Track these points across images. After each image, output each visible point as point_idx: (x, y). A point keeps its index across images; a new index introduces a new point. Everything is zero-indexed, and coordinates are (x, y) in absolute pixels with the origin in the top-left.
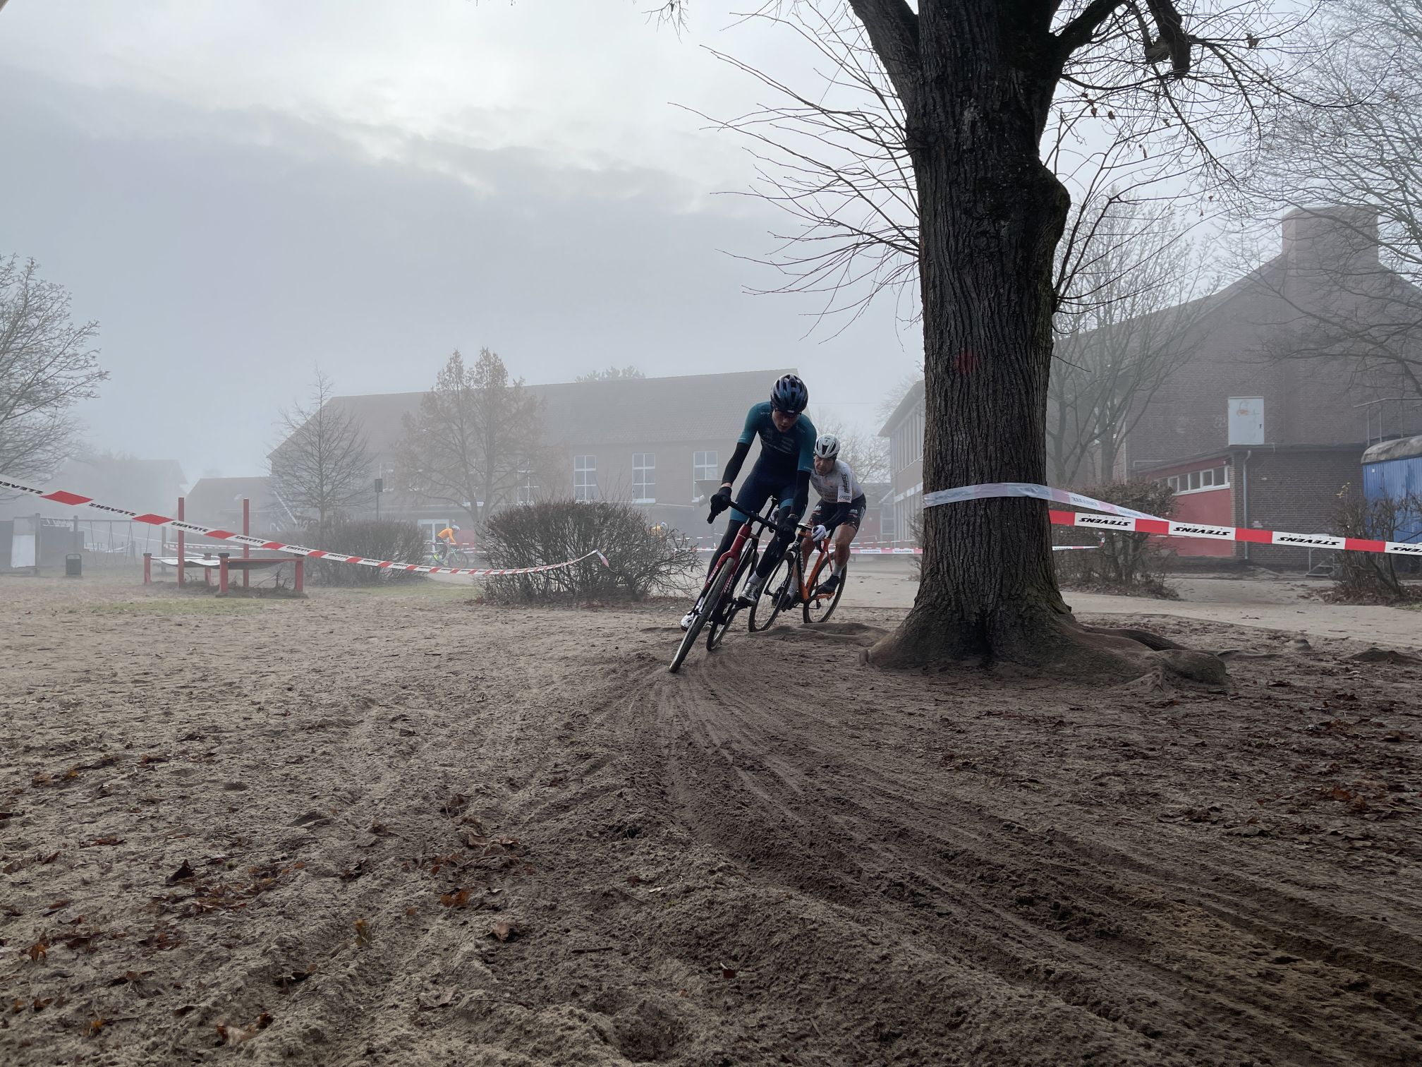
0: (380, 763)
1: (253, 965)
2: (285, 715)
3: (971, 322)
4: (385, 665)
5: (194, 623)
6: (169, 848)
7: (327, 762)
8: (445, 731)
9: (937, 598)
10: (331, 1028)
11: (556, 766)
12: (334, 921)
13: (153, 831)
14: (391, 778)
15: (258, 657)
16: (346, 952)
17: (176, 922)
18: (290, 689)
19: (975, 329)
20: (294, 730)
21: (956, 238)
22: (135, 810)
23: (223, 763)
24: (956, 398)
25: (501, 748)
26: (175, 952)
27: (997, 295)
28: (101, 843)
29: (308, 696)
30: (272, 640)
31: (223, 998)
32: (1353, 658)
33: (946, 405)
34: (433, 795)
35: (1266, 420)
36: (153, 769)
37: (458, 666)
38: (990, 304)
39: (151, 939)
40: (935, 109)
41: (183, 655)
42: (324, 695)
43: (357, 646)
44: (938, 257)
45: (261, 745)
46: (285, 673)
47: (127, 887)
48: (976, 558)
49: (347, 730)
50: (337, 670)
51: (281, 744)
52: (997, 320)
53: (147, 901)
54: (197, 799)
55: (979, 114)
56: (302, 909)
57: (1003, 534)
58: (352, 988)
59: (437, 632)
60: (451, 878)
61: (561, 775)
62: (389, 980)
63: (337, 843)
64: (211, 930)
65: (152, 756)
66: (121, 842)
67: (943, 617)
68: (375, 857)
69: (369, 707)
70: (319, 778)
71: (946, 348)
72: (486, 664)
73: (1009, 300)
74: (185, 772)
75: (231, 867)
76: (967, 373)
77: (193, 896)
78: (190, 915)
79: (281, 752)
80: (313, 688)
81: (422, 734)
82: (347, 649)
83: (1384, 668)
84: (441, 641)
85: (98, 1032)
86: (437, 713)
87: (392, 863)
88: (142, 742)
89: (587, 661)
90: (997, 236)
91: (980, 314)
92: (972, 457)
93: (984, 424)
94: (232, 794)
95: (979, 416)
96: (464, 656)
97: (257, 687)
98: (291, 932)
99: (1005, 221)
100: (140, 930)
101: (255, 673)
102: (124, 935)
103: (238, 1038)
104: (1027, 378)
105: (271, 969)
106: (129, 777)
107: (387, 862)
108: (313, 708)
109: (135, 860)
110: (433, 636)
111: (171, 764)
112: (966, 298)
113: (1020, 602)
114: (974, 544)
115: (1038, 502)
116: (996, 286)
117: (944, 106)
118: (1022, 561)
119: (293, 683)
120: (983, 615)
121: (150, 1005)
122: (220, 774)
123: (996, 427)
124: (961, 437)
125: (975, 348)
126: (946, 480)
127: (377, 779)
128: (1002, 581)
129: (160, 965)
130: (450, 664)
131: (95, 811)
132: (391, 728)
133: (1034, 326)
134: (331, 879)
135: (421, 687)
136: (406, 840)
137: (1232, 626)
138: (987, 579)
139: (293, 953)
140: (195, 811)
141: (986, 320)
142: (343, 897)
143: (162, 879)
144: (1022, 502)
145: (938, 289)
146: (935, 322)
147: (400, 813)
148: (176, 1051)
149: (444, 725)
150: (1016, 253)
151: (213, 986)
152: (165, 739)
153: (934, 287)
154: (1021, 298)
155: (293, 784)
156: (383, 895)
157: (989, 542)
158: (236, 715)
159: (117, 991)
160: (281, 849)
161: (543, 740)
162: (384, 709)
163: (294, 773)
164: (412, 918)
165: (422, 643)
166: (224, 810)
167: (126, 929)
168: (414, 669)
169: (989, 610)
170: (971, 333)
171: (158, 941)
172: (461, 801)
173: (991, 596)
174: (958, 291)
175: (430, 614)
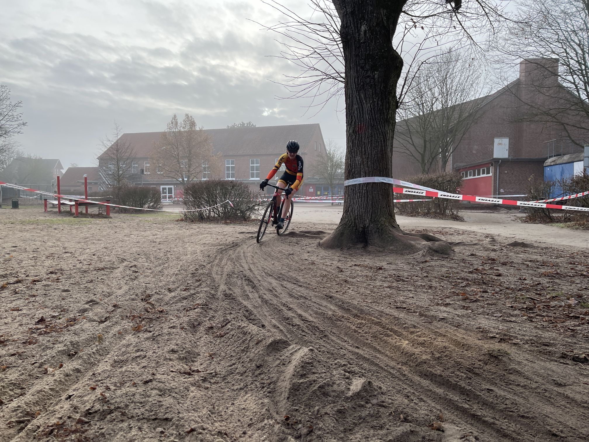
0: (122, 282)
1: (60, 349)
2: (89, 265)
3: (363, 112)
4: (133, 246)
5: (62, 228)
6: (38, 312)
7: (102, 282)
8: (150, 271)
9: (347, 221)
10: (84, 368)
11: (188, 284)
12: (92, 336)
13: (33, 306)
14: (125, 288)
15: (85, 242)
16: (93, 346)
17: (37, 336)
18: (94, 255)
19: (364, 115)
20: (92, 271)
21: (358, 78)
22: (27, 299)
23: (63, 282)
24: (357, 143)
25: (169, 277)
26: (34, 346)
27: (374, 102)
28: (13, 310)
29: (100, 258)
30: (91, 235)
31: (48, 359)
32: (508, 245)
33: (353, 146)
34: (139, 294)
35: (509, 147)
36: (35, 284)
37: (161, 246)
38: (370, 105)
39: (26, 341)
40: (351, 25)
41: (54, 241)
42: (107, 257)
43: (126, 238)
44: (351, 86)
45: (78, 276)
46: (93, 248)
47: (21, 325)
48: (362, 206)
49: (113, 270)
50: (114, 248)
51: (86, 276)
52: (373, 112)
53: (27, 329)
54: (51, 295)
55: (367, 28)
56: (82, 332)
57: (373, 197)
58: (93, 356)
59: (158, 233)
60: (138, 322)
61: (189, 287)
62: (107, 354)
63: (99, 310)
64: (49, 339)
65: (35, 279)
66: (21, 310)
67: (349, 229)
68: (113, 315)
69: (123, 262)
70: (98, 288)
71: (353, 123)
72: (173, 246)
73: (378, 104)
74: (48, 285)
75: (60, 319)
76: (361, 133)
77: (44, 328)
78: (42, 334)
79: (86, 278)
80: (103, 254)
81: (141, 272)
82: (121, 239)
83: (518, 249)
84: (158, 236)
85: (4, 370)
86: (149, 264)
87: (118, 317)
88: (32, 274)
89: (212, 245)
90: (374, 78)
91: (367, 109)
92: (362, 166)
93: (367, 153)
94: (64, 294)
95: (365, 150)
96: (165, 243)
97: (81, 254)
98: (76, 339)
99: (377, 72)
100: (23, 339)
101: (81, 248)
102: (17, 340)
103: (51, 371)
104: (384, 135)
105: (66, 351)
106: (26, 287)
107: (116, 317)
108: (101, 262)
109: (25, 316)
110: (156, 235)
111: (43, 282)
112: (361, 102)
113: (378, 223)
114: (362, 201)
115: (387, 185)
116: (373, 98)
117: (354, 24)
118: (380, 207)
119: (96, 253)
120: (364, 228)
121: (23, 362)
122: (61, 286)
123: (372, 154)
124: (358, 158)
125: (364, 123)
126: (352, 175)
127: (120, 288)
128: (371, 215)
129: (28, 350)
130: (159, 246)
131: (12, 299)
132: (130, 270)
133: (388, 114)
134: (95, 323)
135: (145, 254)
136: (125, 309)
137: (474, 232)
138: (366, 214)
139: (75, 346)
140: (49, 299)
141: (369, 112)
142: (98, 328)
143: (34, 323)
144: (381, 185)
145: (351, 99)
146: (349, 112)
147: (126, 300)
148: (29, 375)
149: (150, 269)
150: (381, 85)
151: (45, 356)
152: (41, 273)
153: (349, 98)
154: (383, 103)
155: (88, 290)
156: (112, 328)
157: (367, 200)
158: (71, 265)
159: (12, 358)
160: (79, 312)
161: (186, 275)
162: (129, 263)
163: (89, 286)
164: (121, 335)
165: (151, 238)
166: (61, 299)
167: (18, 338)
168: (144, 247)
169: (367, 226)
170: (363, 117)
171: (29, 342)
172: (150, 296)
173: (368, 221)
174: (358, 100)
175: (159, 225)
